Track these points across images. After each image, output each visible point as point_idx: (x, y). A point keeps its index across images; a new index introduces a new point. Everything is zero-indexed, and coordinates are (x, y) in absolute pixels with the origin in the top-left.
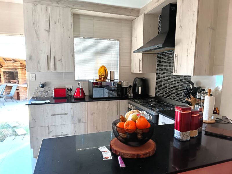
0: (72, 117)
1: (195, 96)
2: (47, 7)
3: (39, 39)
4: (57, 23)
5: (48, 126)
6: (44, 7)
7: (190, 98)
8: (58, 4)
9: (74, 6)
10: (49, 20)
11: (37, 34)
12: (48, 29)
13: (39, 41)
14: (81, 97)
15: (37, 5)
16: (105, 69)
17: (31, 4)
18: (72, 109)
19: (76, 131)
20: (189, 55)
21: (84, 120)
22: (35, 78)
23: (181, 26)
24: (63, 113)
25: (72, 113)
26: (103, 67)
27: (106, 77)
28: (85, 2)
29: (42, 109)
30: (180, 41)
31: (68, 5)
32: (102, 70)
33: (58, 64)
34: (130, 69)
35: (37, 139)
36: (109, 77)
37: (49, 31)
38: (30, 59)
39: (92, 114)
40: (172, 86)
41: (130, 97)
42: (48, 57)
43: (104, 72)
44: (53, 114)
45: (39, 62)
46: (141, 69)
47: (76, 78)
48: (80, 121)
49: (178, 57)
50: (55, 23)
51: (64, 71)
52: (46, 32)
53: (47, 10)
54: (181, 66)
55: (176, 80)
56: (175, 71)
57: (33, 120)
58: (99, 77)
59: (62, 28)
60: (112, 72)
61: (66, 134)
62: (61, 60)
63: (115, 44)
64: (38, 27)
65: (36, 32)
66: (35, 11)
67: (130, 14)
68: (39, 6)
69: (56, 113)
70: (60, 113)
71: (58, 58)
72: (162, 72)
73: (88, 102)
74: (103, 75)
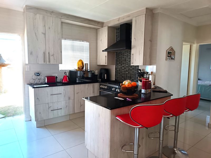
0: (65, 96)
1: (143, 77)
2: (43, 17)
3: (38, 40)
4: (51, 29)
5: (48, 103)
6: (41, 16)
7: (141, 78)
8: (51, 14)
9: (62, 17)
10: (45, 26)
11: (36, 36)
12: (44, 32)
13: (38, 41)
14: (68, 82)
15: (36, 14)
16: (82, 62)
17: (32, 13)
18: (64, 90)
19: (67, 106)
20: (140, 54)
21: (72, 98)
22: (29, 69)
23: (135, 38)
24: (58, 93)
25: (65, 93)
26: (81, 61)
27: (83, 68)
28: (69, 15)
29: (44, 91)
30: (135, 47)
31: (58, 16)
32: (80, 63)
33: (51, 57)
34: (97, 62)
35: (40, 113)
36: (84, 68)
37: (45, 34)
38: (31, 54)
39: (77, 93)
40: (127, 72)
41: (99, 82)
42: (44, 53)
43: (82, 64)
44: (52, 94)
45: (37, 57)
46: (106, 62)
47: (60, 69)
48: (69, 98)
49: (134, 55)
50: (49, 29)
51: (55, 63)
52: (43, 35)
53: (44, 18)
54: (135, 60)
55: (129, 69)
56: (132, 63)
57: (37, 99)
58: (78, 68)
59: (54, 32)
60: (86, 64)
61: (60, 108)
62: (53, 55)
63: (86, 44)
64: (37, 30)
65: (35, 34)
66: (35, 19)
67: (98, 25)
68: (38, 15)
69: (54, 94)
70: (56, 93)
71: (51, 54)
72: (120, 64)
73: (75, 85)
74: (81, 67)
